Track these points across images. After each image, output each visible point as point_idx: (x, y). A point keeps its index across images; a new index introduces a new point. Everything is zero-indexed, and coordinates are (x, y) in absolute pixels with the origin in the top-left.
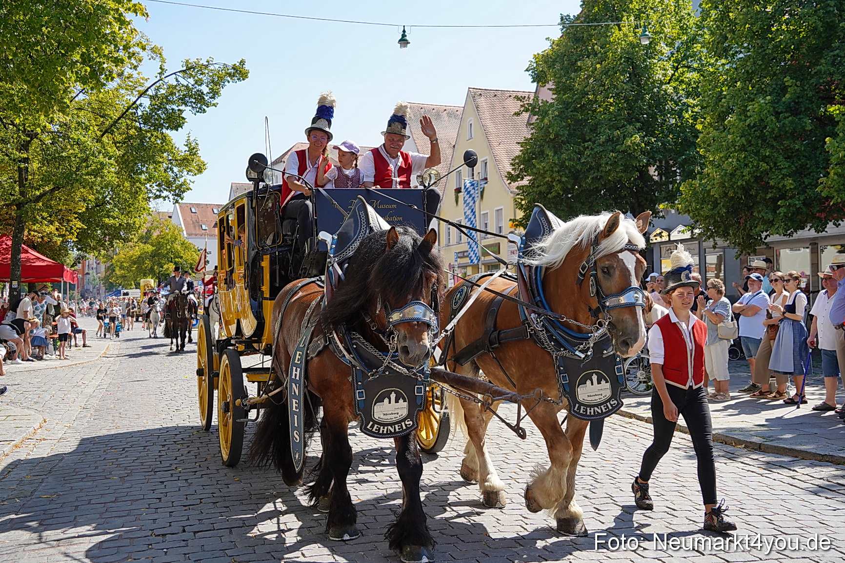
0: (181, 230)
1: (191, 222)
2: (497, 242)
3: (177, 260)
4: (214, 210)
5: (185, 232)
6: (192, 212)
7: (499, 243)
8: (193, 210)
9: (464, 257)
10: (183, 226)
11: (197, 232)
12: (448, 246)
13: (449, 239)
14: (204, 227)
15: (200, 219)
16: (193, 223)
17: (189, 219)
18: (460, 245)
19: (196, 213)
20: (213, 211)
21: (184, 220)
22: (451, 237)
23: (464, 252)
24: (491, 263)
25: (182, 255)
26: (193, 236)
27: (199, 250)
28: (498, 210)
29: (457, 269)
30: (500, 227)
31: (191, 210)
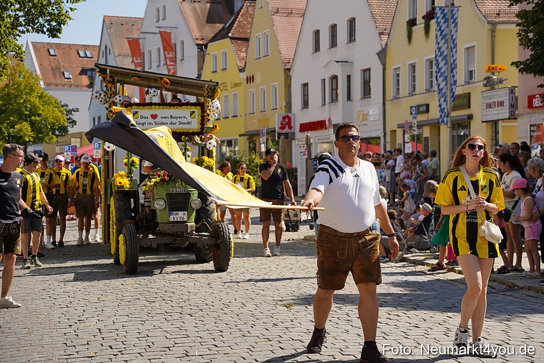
0: (37, 79)
1: (50, 68)
2: (466, 91)
3: (33, 118)
4: (80, 52)
5: (42, 83)
6: (50, 55)
7: (469, 93)
8: (52, 52)
9: (419, 112)
10: (39, 73)
11: (58, 82)
12: (397, 98)
13: (398, 89)
14: (67, 75)
15: (61, 64)
16: (53, 69)
17: (46, 64)
18: (414, 97)
19: (55, 56)
20: (79, 54)
21: (40, 65)
22: (400, 87)
23: (418, 107)
24: (458, 121)
25: (40, 112)
26: (53, 87)
27: (62, 106)
28: (468, 48)
29: (416, 129)
30: (471, 72)
31: (49, 52)
